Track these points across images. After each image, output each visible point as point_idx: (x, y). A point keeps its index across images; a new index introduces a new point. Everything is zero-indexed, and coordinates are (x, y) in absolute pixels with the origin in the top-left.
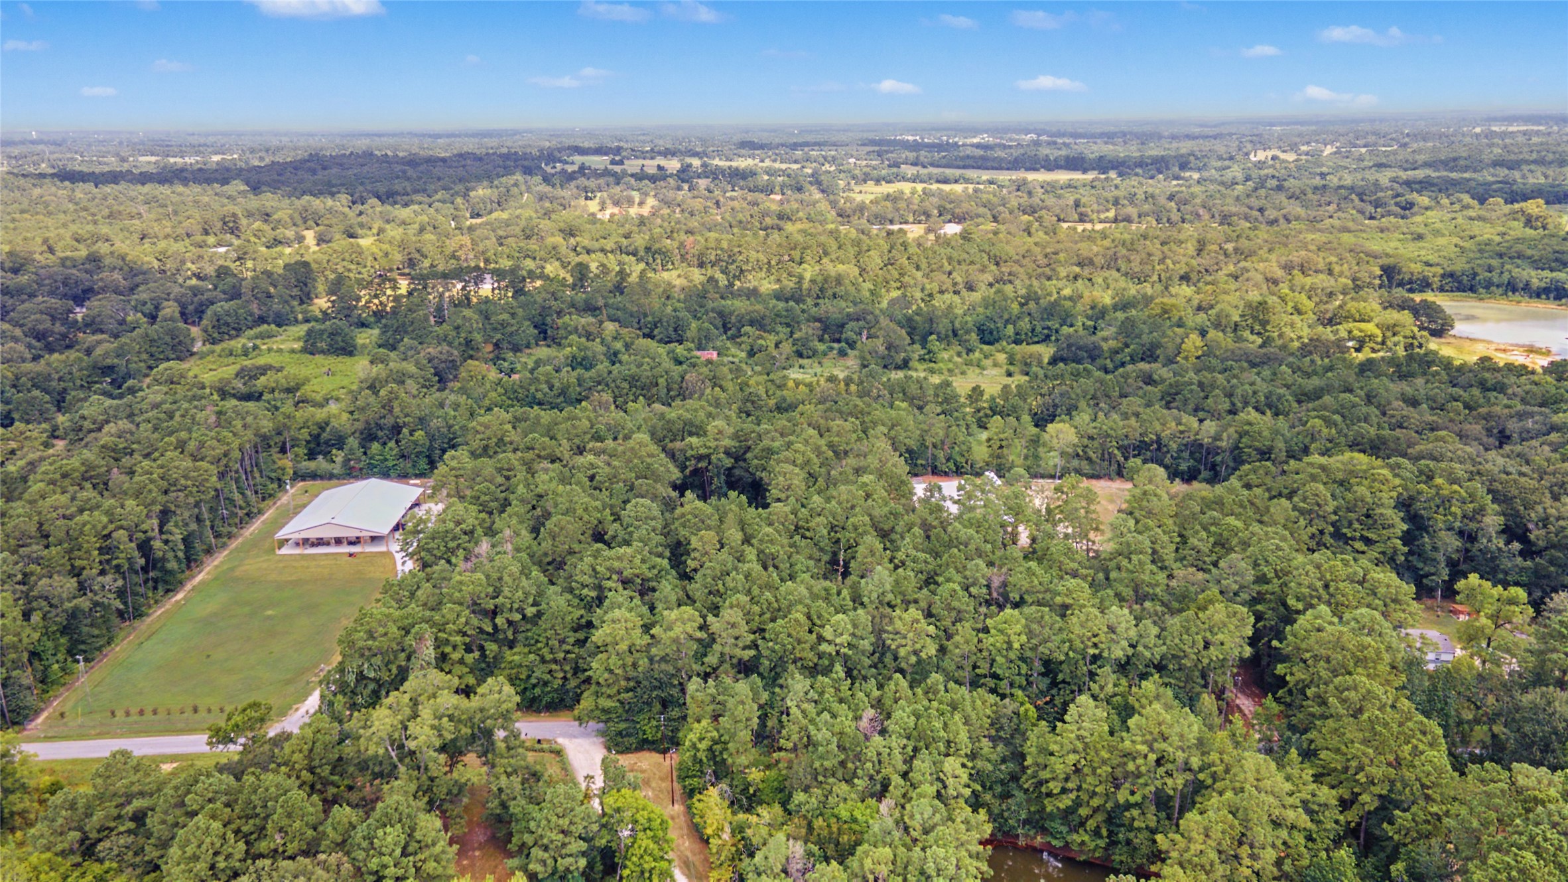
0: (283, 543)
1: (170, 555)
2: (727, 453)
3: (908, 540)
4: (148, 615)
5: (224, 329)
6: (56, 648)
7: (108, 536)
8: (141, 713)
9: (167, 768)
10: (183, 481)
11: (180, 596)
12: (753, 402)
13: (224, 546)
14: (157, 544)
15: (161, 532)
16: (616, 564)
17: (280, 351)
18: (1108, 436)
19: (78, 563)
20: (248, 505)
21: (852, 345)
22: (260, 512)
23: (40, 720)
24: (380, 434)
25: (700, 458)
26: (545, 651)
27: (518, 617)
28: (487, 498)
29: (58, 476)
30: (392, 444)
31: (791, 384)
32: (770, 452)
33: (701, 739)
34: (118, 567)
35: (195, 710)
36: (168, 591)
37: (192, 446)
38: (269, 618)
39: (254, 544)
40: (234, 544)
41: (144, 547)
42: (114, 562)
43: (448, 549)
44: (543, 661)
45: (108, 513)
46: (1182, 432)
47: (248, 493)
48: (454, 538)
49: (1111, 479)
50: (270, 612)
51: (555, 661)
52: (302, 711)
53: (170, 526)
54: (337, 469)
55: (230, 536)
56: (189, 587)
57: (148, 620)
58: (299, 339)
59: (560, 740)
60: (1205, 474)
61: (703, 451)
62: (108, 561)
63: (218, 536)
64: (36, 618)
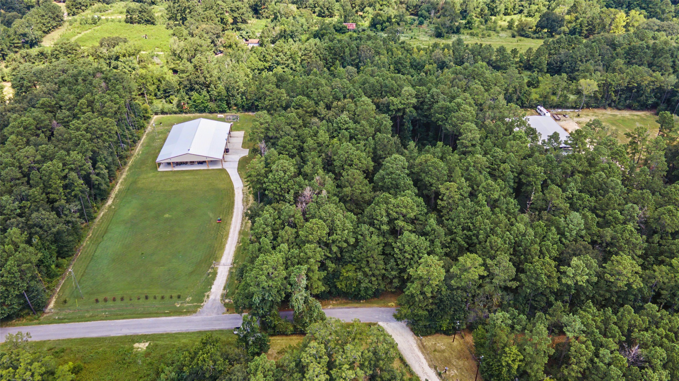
0: (159, 164)
1: (103, 182)
2: (415, 107)
3: (572, 184)
4: (95, 218)
5: (79, 6)
6: (51, 254)
7: (65, 177)
8: (114, 300)
9: (142, 346)
10: (99, 132)
11: (110, 202)
12: (401, 64)
13: (125, 164)
14: (94, 177)
15: (94, 169)
16: (404, 211)
17: (112, 21)
18: (611, 84)
19: (52, 196)
20: (132, 135)
21: (425, 18)
22: (139, 139)
23: (52, 305)
24: (197, 87)
25: (399, 110)
26: (367, 270)
27: (345, 245)
28: (290, 146)
29: (21, 129)
30: (204, 93)
31: (415, 50)
32: (447, 111)
33: (513, 361)
34: (75, 196)
35: (147, 298)
36: (102, 200)
37: (98, 105)
38: (167, 220)
39: (141, 163)
40: (130, 162)
41: (87, 179)
42: (73, 194)
43: (282, 189)
44: (365, 275)
45: (61, 159)
46: (653, 82)
47: (131, 128)
48: (285, 182)
49: (605, 108)
50: (167, 216)
51: (373, 275)
52: (212, 297)
53: (99, 164)
54: (173, 106)
55: (127, 157)
56: (113, 195)
57: (97, 220)
58: (121, 13)
59: (381, 323)
60: (662, 106)
61: (401, 107)
62: (69, 193)
63: (121, 158)
64: (35, 240)
